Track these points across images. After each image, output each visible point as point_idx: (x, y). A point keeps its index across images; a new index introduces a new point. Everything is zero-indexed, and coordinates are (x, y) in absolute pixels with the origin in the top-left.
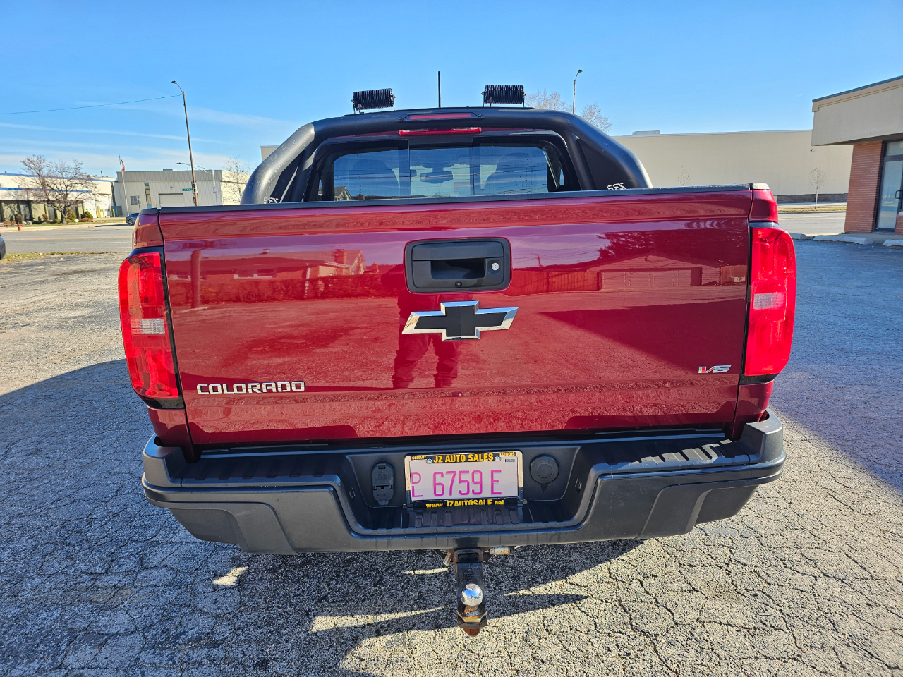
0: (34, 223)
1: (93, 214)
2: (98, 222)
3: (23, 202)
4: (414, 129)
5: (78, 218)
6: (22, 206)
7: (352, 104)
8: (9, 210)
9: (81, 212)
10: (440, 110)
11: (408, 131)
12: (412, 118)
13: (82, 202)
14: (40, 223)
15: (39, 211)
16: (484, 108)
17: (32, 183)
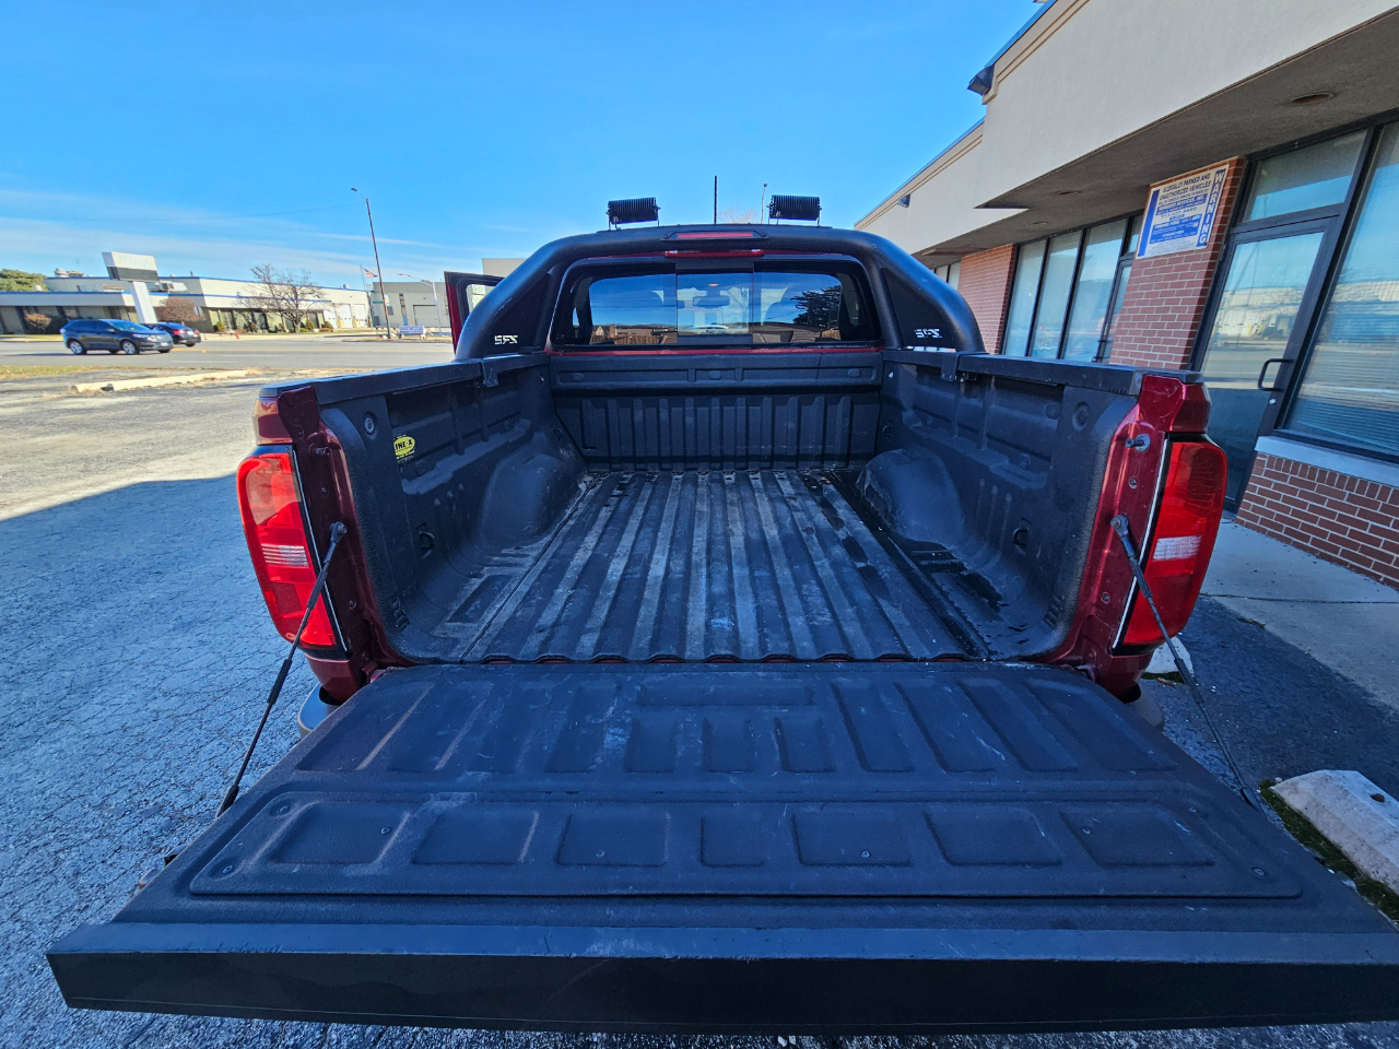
0: (270, 332)
1: (333, 323)
2: (340, 332)
3: (258, 310)
4: (683, 249)
5: (318, 327)
6: (257, 315)
7: (607, 217)
8: (243, 318)
9: (321, 322)
10: (715, 228)
11: (676, 252)
12: (681, 237)
13: (321, 312)
14: (276, 331)
15: (275, 320)
16: (769, 225)
17: (261, 290)
